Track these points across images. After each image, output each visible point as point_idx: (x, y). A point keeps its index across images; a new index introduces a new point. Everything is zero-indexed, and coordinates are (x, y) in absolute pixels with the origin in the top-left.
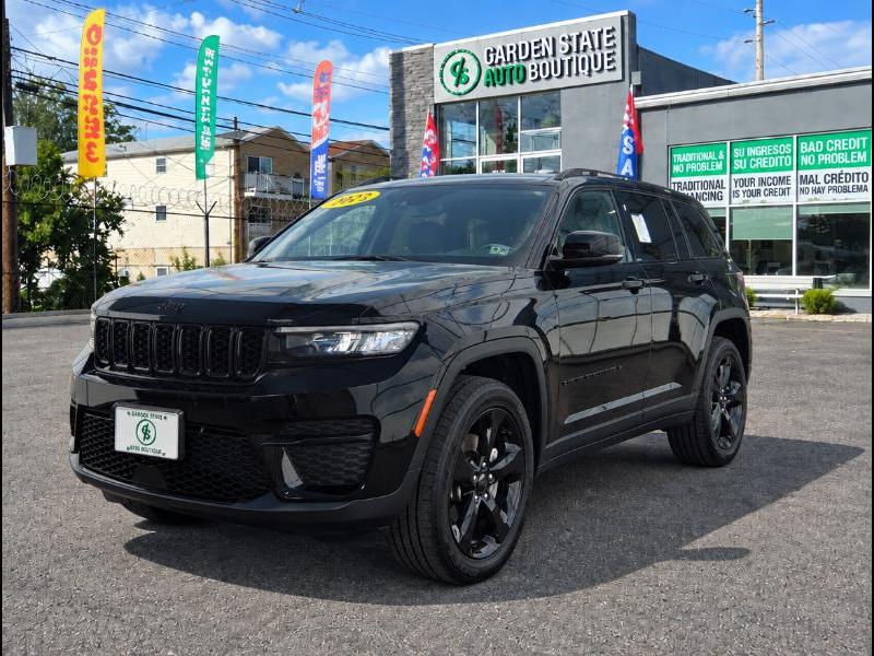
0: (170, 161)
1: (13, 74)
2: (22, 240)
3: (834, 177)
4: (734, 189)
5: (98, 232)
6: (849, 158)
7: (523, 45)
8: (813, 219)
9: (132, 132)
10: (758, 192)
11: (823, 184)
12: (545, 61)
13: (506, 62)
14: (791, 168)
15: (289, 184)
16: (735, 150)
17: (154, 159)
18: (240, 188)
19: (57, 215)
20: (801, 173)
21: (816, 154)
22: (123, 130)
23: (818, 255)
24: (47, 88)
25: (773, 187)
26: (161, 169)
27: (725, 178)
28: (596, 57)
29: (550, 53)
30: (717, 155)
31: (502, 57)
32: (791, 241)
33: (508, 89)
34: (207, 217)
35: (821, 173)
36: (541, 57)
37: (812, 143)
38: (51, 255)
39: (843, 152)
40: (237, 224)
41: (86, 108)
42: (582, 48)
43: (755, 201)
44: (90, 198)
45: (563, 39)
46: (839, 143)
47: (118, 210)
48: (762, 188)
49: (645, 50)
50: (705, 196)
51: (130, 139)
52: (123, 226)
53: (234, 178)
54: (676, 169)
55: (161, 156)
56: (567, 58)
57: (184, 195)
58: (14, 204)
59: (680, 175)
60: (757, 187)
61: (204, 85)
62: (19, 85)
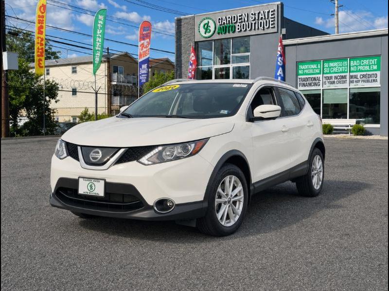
0: (79, 68)
1: (7, 27)
3: (364, 76)
4: (324, 81)
6: (370, 68)
7: (234, 17)
10: (334, 82)
11: (359, 79)
12: (244, 23)
13: (227, 24)
14: (347, 72)
15: (131, 78)
16: (325, 64)
17: (70, 67)
18: (110, 80)
20: (351, 74)
21: (357, 66)
23: (357, 110)
25: (340, 80)
26: (74, 71)
27: (321, 76)
28: (266, 22)
29: (246, 20)
30: (317, 66)
31: (225, 22)
32: (347, 104)
33: (228, 35)
34: (96, 93)
35: (359, 74)
36: (242, 22)
37: (355, 62)
39: (367, 65)
40: (108, 96)
41: (38, 43)
42: (260, 18)
43: (332, 86)
45: (252, 14)
46: (366, 62)
48: (336, 80)
49: (287, 19)
50: (312, 84)
52: (57, 98)
53: (107, 76)
54: (300, 72)
55: (74, 65)
56: (253, 22)
59: (302, 75)
60: (333, 80)
61: (98, 33)
62: (9, 33)
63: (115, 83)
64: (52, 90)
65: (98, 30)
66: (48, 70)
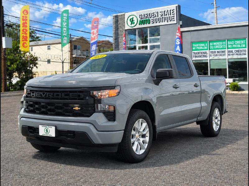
0: (52, 47)
1: (5, 22)
2: (8, 69)
3: (237, 51)
4: (210, 54)
5: (30, 67)
6: (241, 46)
7: (149, 14)
8: (232, 63)
9: (40, 38)
10: (217, 55)
11: (234, 53)
12: (155, 18)
13: (145, 18)
14: (226, 49)
15: (85, 53)
16: (210, 43)
17: (47, 46)
18: (72, 54)
19: (18, 62)
20: (229, 50)
21: (232, 45)
22: (38, 38)
23: (234, 73)
24: (15, 26)
25: (221, 54)
26: (49, 49)
27: (208, 51)
28: (169, 17)
29: (157, 16)
30: (205, 45)
31: (144, 17)
32: (226, 69)
33: (145, 26)
34: (63, 63)
35: (234, 50)
36: (154, 17)
37: (231, 42)
38: (16, 74)
39: (239, 44)
40: (71, 64)
42: (165, 15)
43: (216, 58)
44: (28, 58)
45: (160, 12)
46: (238, 42)
47: (36, 61)
48: (218, 54)
49: (183, 15)
50: (202, 56)
51: (40, 40)
52: (37, 66)
53: (70, 51)
54: (194, 48)
55: (49, 45)
56: (161, 17)
57: (56, 56)
58: (5, 59)
59: (195, 50)
60: (217, 54)
61: (64, 25)
62: (6, 25)
63: (75, 56)
64: (34, 61)
65: (64, 23)
66: (32, 48)
